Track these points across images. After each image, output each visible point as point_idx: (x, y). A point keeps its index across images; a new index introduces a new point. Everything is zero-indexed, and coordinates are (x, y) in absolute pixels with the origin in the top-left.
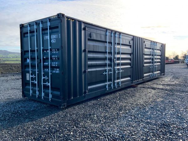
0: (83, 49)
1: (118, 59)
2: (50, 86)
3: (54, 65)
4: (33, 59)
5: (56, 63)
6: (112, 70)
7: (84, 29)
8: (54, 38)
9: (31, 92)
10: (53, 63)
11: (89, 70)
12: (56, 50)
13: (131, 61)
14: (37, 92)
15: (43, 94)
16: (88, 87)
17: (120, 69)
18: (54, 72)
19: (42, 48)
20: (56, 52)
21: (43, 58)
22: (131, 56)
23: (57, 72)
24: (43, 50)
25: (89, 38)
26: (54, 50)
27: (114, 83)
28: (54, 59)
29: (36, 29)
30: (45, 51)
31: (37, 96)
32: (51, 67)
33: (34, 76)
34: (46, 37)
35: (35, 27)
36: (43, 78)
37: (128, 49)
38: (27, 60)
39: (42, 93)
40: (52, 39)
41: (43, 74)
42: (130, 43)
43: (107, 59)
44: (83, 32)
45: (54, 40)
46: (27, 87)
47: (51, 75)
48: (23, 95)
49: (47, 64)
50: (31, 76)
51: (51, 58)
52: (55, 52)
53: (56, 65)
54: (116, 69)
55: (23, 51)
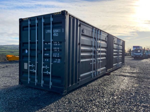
0: (78, 42)
1: (99, 52)
2: (51, 75)
3: (56, 56)
4: (32, 50)
5: (57, 54)
6: (96, 61)
7: (80, 26)
8: (57, 32)
9: (29, 79)
10: (54, 54)
11: (82, 60)
12: (58, 42)
13: (106, 53)
14: (36, 80)
15: (42, 82)
16: (81, 75)
17: (100, 60)
18: (55, 62)
19: (43, 40)
20: (58, 45)
21: (44, 49)
22: (106, 49)
23: (58, 62)
24: (44, 42)
25: (82, 33)
26: (56, 42)
27: (96, 72)
28: (56, 50)
29: (37, 24)
30: (46, 44)
31: (36, 83)
32: (52, 57)
33: (32, 66)
34: (48, 31)
35: (36, 21)
36: (43, 67)
37: (105, 44)
38: (25, 51)
39: (42, 80)
40: (54, 33)
41: (43, 64)
42: (106, 39)
43: (92, 52)
44: (79, 28)
45: (57, 34)
46: (25, 75)
47: (52, 65)
48: (21, 83)
49: (48, 55)
50: (29, 66)
51: (53, 50)
52: (56, 45)
53: (58, 56)
54: (98, 60)
55: (22, 42)
